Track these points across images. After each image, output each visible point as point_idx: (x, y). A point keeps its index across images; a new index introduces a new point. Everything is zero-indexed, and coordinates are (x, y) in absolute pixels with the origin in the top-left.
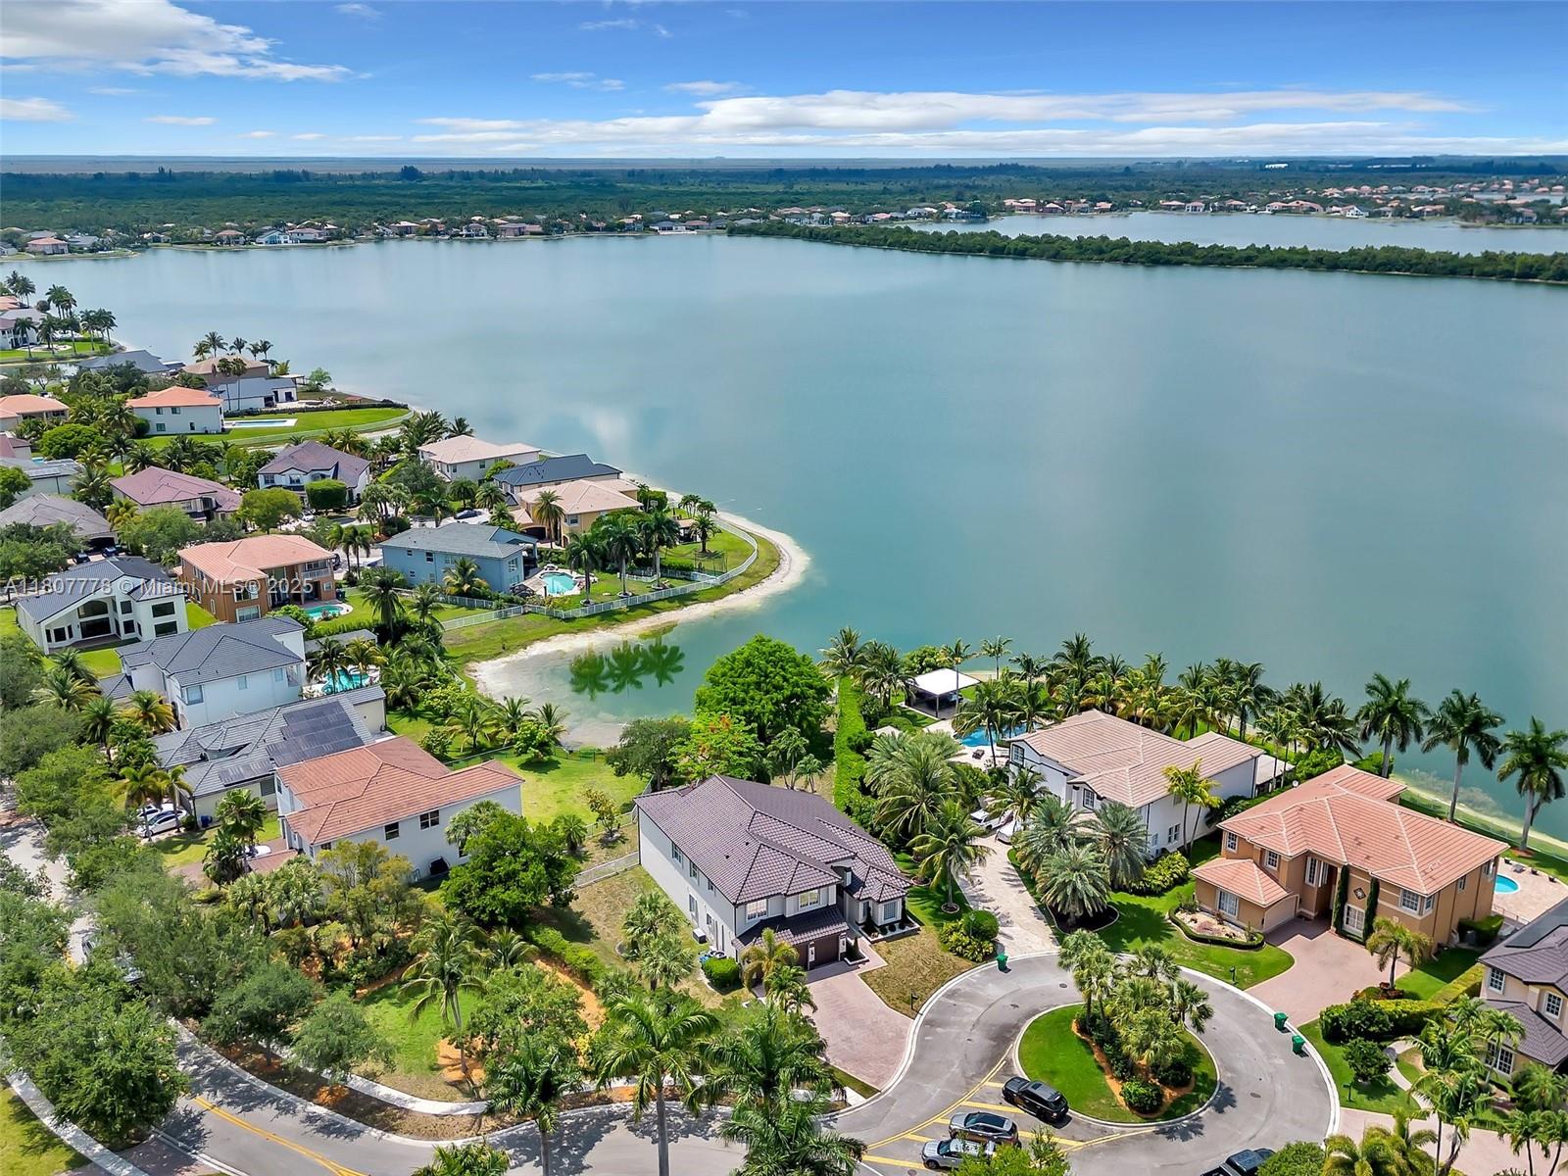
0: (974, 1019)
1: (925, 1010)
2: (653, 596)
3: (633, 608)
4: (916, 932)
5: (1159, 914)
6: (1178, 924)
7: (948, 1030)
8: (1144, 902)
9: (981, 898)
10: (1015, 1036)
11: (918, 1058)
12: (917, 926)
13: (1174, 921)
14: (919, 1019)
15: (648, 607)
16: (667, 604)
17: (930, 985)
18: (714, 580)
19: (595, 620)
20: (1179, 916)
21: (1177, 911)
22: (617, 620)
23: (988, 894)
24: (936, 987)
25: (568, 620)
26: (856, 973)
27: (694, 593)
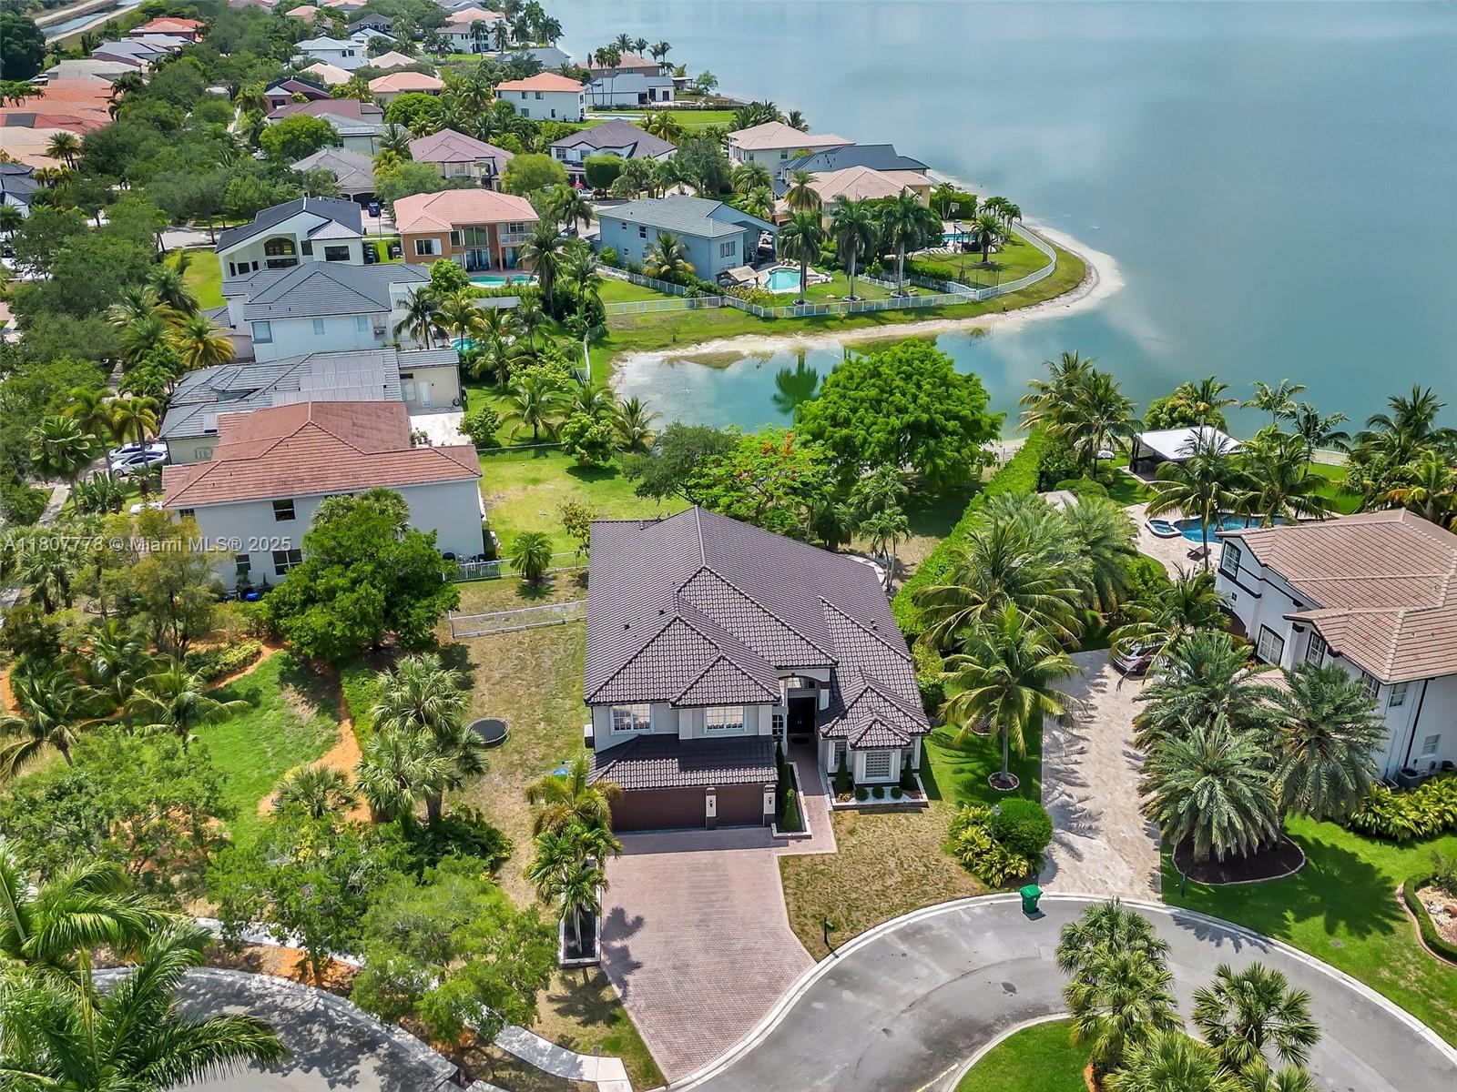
0: (921, 991)
1: (846, 951)
2: (885, 303)
3: (852, 315)
4: (917, 808)
5: (1388, 879)
6: (1414, 912)
7: (862, 999)
8: (1366, 851)
9: (1068, 778)
10: (973, 1047)
11: (774, 1041)
12: (924, 798)
13: (1408, 903)
14: (829, 963)
15: (875, 316)
16: (900, 315)
17: (884, 906)
18: (972, 294)
19: (801, 324)
20: (1423, 896)
21: (1425, 883)
22: (827, 327)
23: (1084, 772)
24: (893, 912)
25: (767, 319)
26: (777, 853)
27: (941, 307)
